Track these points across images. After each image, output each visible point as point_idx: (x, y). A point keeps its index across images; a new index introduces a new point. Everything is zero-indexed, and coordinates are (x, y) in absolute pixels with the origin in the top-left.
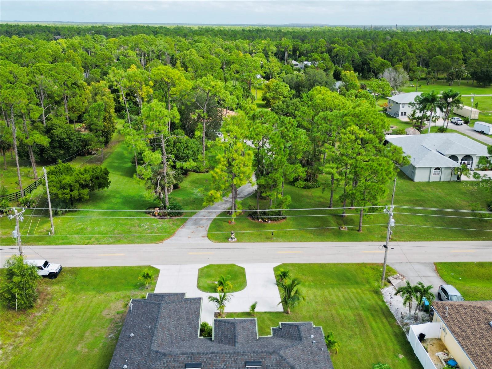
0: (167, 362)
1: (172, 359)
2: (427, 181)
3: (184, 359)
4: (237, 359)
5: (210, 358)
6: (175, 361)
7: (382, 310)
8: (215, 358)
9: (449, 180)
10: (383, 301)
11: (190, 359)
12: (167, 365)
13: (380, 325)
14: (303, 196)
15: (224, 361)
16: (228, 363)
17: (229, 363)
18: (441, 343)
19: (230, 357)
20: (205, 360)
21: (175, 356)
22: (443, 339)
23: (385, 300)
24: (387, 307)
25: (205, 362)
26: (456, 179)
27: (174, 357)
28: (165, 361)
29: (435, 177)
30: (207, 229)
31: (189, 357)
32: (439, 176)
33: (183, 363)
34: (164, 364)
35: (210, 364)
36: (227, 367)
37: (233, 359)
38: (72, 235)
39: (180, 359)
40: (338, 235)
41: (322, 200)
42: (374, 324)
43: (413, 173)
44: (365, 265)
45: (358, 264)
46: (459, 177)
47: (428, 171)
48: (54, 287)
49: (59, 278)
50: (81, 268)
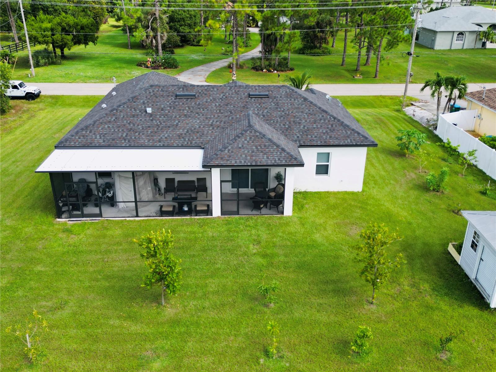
0: (153, 91)
1: (160, 89)
2: (448, 48)
3: (175, 89)
4: (238, 91)
5: (206, 90)
6: (163, 91)
7: (404, 119)
8: (212, 89)
9: (473, 47)
10: (405, 115)
11: (181, 89)
12: (154, 94)
13: (404, 125)
14: (312, 60)
15: (223, 93)
16: (227, 94)
17: (229, 94)
18: (474, 133)
19: (230, 90)
20: (200, 91)
21: (163, 87)
22: (477, 131)
23: (407, 114)
24: (410, 118)
25: (200, 93)
26: (481, 47)
27: (162, 88)
28: (151, 91)
29: (457, 44)
30: (206, 77)
31: (180, 88)
32: (462, 42)
33: (173, 93)
34: (150, 93)
35: (205, 94)
36: (226, 97)
37: (233, 91)
38: (54, 77)
39: (170, 90)
40: (353, 80)
41: (333, 62)
42: (396, 124)
43: (433, 41)
44: (384, 97)
45: (375, 96)
46: (484, 44)
47: (450, 36)
48: (32, 105)
49: (38, 100)
50: (63, 96)
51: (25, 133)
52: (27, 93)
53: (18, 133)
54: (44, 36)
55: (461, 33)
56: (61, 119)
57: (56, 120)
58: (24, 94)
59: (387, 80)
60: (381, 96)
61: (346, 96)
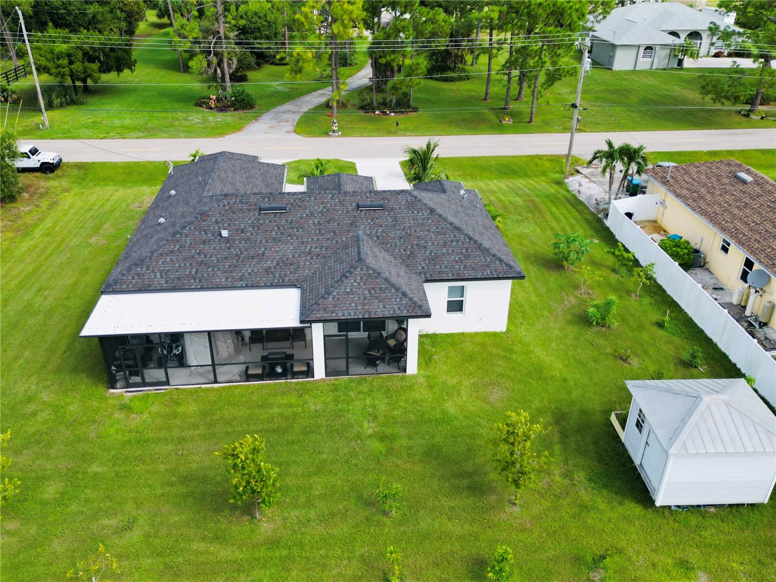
0: (229, 203)
1: (238, 200)
2: (632, 68)
3: (258, 200)
4: (343, 200)
5: (300, 199)
6: (242, 203)
7: (566, 199)
8: (308, 199)
9: (665, 67)
10: (568, 191)
11: (266, 200)
12: (230, 208)
13: (565, 212)
14: (443, 90)
15: (322, 203)
16: (329, 205)
17: (331, 206)
18: (656, 225)
19: (332, 198)
20: (292, 201)
21: (242, 196)
22: (659, 221)
23: (571, 189)
24: (574, 196)
25: (292, 204)
26: (676, 66)
27: (240, 198)
28: (226, 203)
29: (644, 63)
30: (295, 124)
31: (265, 198)
32: (650, 60)
33: (255, 205)
34: (224, 206)
35: (300, 206)
36: (328, 210)
37: (337, 200)
38: (77, 129)
39: (251, 200)
40: (498, 128)
41: (473, 93)
42: (554, 209)
43: (612, 58)
44: (540, 157)
45: (529, 156)
46: (680, 62)
47: (633, 52)
48: (50, 183)
49: (58, 172)
50: (94, 163)
51: (48, 235)
52: (43, 164)
53: (38, 236)
54: (59, 66)
55: (649, 48)
56: (96, 207)
57: (89, 210)
58: (38, 165)
59: (546, 127)
60: (537, 155)
61: (490, 157)
